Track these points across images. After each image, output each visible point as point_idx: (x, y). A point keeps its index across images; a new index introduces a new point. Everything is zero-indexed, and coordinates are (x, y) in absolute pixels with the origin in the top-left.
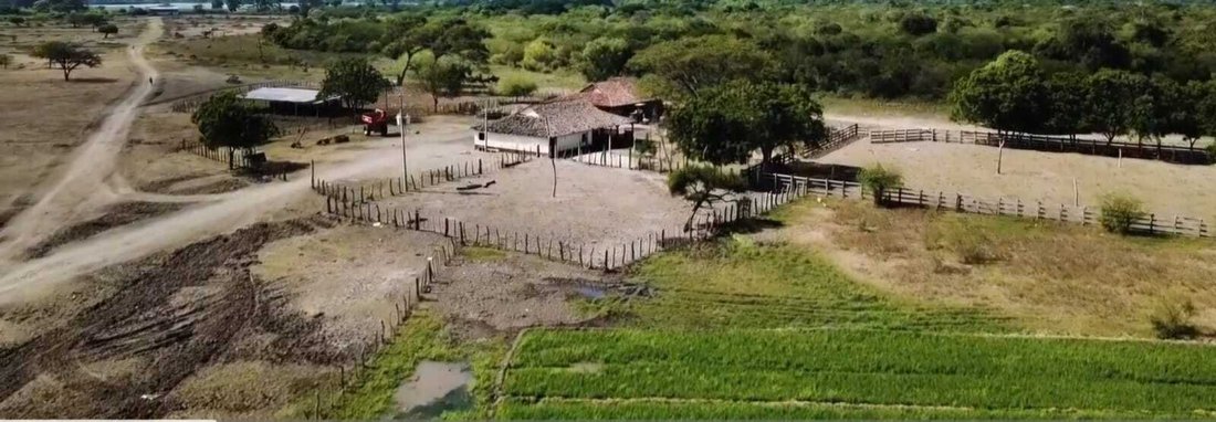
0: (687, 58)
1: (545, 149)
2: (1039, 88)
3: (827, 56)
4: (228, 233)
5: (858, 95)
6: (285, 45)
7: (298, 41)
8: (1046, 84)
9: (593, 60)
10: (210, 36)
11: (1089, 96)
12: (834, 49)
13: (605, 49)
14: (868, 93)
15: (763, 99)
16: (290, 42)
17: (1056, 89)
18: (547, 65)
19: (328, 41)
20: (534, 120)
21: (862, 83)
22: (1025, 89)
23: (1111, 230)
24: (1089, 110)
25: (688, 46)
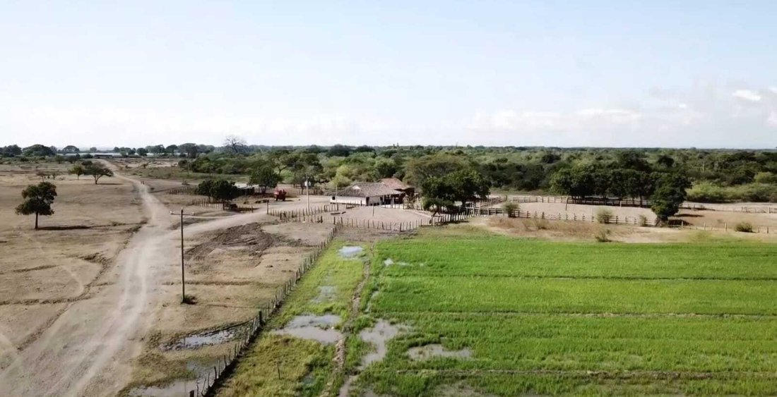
0: (427, 165)
1: (364, 202)
2: (589, 177)
3: (498, 171)
4: (244, 224)
5: (513, 189)
6: (196, 171)
7: (204, 169)
8: (593, 174)
9: (379, 170)
10: (147, 167)
11: (611, 179)
12: (502, 169)
13: (385, 165)
14: (517, 187)
15: (462, 177)
16: (199, 169)
17: (596, 176)
18: (349, 178)
19: (222, 168)
20: (358, 190)
21: (515, 182)
22: (584, 176)
23: (601, 222)
24: (610, 185)
25: (427, 159)
